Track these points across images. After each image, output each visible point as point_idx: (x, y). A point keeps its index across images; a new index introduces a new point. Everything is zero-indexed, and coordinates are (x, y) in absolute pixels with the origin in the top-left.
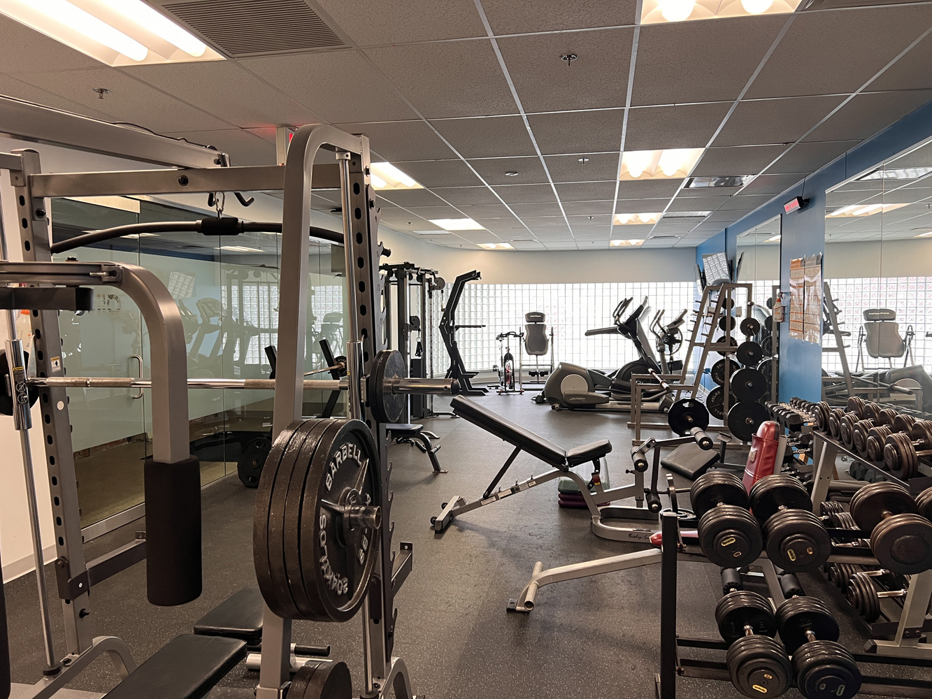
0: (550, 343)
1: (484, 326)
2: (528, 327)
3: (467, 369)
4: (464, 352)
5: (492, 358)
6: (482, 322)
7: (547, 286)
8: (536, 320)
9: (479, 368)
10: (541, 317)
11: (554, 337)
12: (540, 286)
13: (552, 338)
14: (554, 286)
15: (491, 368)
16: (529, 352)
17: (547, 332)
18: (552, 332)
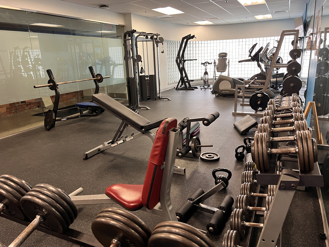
0: (228, 67)
1: (196, 60)
2: (219, 60)
3: (189, 79)
4: (188, 72)
5: (200, 74)
6: (196, 58)
7: (231, 40)
8: (223, 56)
9: (194, 78)
10: (225, 55)
11: (230, 64)
12: (228, 41)
13: (229, 64)
14: (234, 40)
15: (200, 78)
16: (218, 70)
17: (227, 61)
18: (229, 62)
